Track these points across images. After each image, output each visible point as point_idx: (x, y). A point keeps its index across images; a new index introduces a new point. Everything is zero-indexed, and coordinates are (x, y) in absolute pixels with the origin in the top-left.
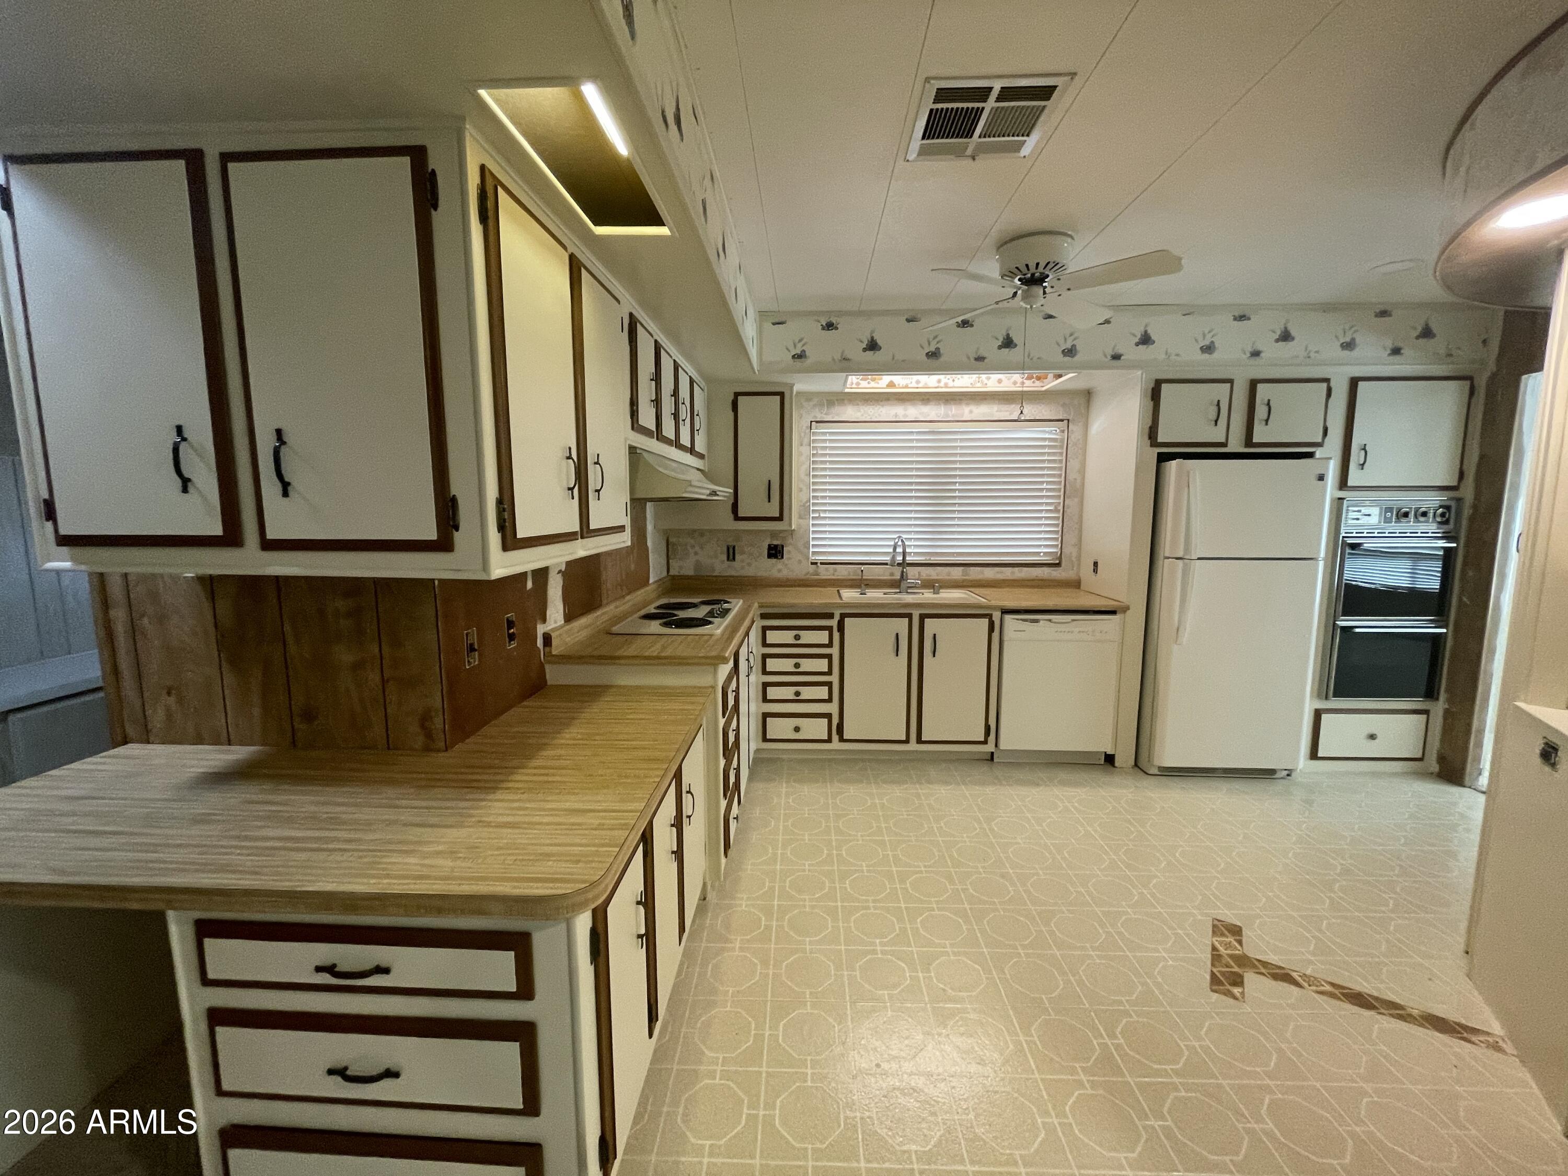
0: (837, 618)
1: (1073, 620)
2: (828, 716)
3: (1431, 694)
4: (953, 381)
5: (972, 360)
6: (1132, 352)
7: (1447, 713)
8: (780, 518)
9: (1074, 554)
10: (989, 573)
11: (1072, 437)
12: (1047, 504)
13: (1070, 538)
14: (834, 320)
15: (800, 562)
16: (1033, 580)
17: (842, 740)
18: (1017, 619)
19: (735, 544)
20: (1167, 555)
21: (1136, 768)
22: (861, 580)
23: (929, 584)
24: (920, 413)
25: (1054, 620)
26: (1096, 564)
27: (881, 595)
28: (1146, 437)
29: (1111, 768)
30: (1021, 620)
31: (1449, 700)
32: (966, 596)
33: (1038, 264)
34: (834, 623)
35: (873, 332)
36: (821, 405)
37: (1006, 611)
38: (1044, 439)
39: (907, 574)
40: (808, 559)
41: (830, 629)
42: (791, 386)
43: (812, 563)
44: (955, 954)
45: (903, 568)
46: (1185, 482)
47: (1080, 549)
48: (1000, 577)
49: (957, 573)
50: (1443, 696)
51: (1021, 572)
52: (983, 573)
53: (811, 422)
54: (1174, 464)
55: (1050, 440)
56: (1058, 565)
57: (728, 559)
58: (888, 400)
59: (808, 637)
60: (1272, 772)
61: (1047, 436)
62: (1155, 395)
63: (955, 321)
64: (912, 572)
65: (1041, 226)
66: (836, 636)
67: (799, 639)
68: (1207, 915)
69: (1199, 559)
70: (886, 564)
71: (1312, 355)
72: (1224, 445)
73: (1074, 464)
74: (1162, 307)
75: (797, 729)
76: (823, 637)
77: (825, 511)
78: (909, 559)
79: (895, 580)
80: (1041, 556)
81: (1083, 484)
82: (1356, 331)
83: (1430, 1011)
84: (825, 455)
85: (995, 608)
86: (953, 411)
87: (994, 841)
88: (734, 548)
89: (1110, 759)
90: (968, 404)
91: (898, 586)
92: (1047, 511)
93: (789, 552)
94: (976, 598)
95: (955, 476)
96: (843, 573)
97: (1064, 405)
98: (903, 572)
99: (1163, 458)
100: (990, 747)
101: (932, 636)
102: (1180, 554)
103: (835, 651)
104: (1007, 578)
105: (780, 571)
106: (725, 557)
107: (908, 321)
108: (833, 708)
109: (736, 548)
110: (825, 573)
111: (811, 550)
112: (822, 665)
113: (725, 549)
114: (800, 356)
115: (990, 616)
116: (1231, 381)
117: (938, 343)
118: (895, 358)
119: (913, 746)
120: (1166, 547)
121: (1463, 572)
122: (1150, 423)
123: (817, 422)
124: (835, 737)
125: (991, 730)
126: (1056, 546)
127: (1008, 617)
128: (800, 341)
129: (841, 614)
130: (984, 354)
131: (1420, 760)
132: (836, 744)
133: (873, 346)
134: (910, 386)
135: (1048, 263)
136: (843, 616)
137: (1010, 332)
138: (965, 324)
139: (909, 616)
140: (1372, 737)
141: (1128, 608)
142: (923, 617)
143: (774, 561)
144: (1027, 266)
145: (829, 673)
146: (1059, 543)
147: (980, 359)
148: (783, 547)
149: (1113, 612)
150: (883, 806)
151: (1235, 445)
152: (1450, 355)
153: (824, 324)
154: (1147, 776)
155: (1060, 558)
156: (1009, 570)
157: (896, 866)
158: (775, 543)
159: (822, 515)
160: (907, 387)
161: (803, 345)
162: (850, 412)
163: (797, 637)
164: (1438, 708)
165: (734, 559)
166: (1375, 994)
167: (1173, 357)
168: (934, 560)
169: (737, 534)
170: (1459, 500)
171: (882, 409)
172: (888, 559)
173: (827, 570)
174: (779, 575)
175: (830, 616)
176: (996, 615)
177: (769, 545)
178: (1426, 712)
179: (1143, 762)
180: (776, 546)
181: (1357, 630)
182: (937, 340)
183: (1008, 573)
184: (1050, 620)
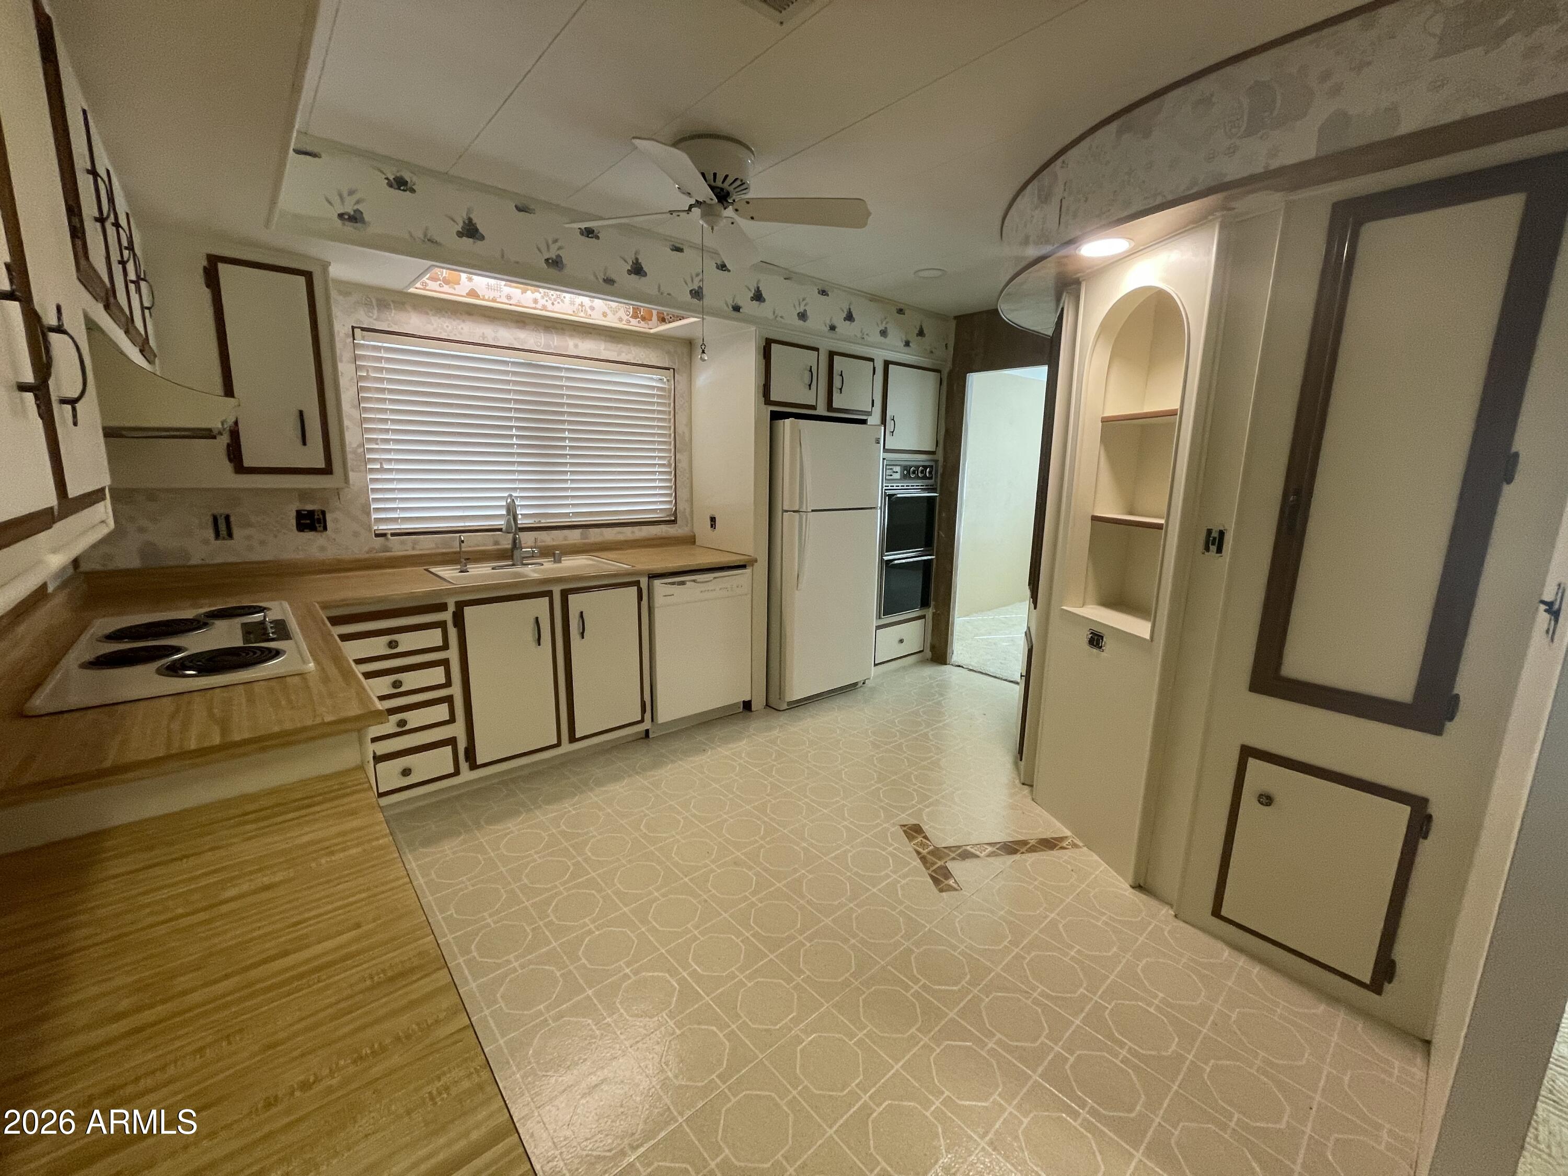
0: (451, 608)
1: (715, 578)
2: (451, 742)
3: (925, 604)
4: (553, 304)
5: (601, 281)
6: (750, 307)
7: (934, 614)
8: (328, 470)
9: (688, 510)
10: (610, 535)
11: (678, 388)
12: (660, 458)
13: (683, 493)
14: (407, 176)
15: (356, 534)
16: (653, 539)
17: (474, 766)
18: (666, 584)
19: (227, 511)
20: (785, 508)
21: (769, 709)
22: (459, 553)
23: (548, 552)
24: (515, 339)
25: (698, 580)
26: (713, 520)
27: (490, 571)
28: (761, 395)
29: (750, 713)
30: (670, 583)
31: (936, 607)
32: (591, 562)
33: (726, 176)
34: (447, 616)
35: (469, 211)
36: (368, 305)
37: (653, 576)
38: (653, 387)
39: (520, 541)
40: (370, 531)
41: (442, 625)
42: (325, 266)
43: (377, 535)
44: (749, 978)
45: (515, 534)
46: (798, 440)
47: (692, 504)
48: (621, 537)
49: (574, 536)
50: (932, 603)
51: (640, 530)
52: (602, 534)
53: (353, 328)
54: (788, 422)
55: (659, 388)
56: (674, 522)
57: (217, 535)
58: (470, 314)
59: (407, 642)
60: (856, 684)
61: (654, 384)
62: (766, 353)
63: (576, 226)
64: (527, 539)
65: (726, 129)
66: (453, 632)
67: (396, 646)
68: (894, 825)
69: (813, 511)
70: (500, 530)
71: (865, 336)
72: (814, 408)
73: (682, 418)
74: (771, 267)
75: (406, 772)
76: (433, 638)
77: (390, 460)
78: (521, 522)
79: (506, 550)
80: (658, 514)
81: (691, 440)
82: (887, 323)
83: (1041, 837)
84: (381, 380)
85: (640, 573)
86: (555, 342)
87: (703, 827)
88: (227, 518)
89: (747, 705)
90: (571, 336)
91: (511, 557)
92: (660, 465)
93: (336, 520)
94: (614, 565)
95: (563, 422)
96: (427, 545)
97: (668, 353)
98: (514, 540)
99: (776, 416)
100: (647, 725)
101: (577, 615)
102: (796, 508)
103: (453, 654)
104: (628, 539)
105: (322, 549)
106: (210, 534)
107: (519, 209)
108: (458, 730)
109: (232, 519)
110: (399, 548)
111: (374, 516)
112: (436, 675)
113: (211, 520)
114: (355, 218)
115: (637, 583)
116: (817, 350)
117: (558, 249)
118: (505, 257)
119: (566, 747)
120: (786, 499)
121: (940, 513)
122: (763, 382)
123: (363, 329)
124: (464, 765)
125: (648, 705)
126: (670, 502)
127: (657, 583)
128: (351, 193)
129: (456, 603)
130: (613, 277)
131: (922, 651)
132: (467, 775)
133: (470, 231)
134: (498, 300)
135: (736, 179)
136: (460, 606)
137: (639, 257)
138: (589, 233)
139: (549, 594)
140: (901, 641)
141: (756, 561)
142: (565, 594)
143: (309, 535)
144: (715, 175)
145: (448, 684)
146: (673, 498)
147: (609, 281)
148: (323, 513)
149: (743, 567)
150: (563, 833)
151: (821, 410)
152: (932, 352)
153: (391, 178)
154: (781, 713)
155: (675, 514)
156: (629, 529)
157: (626, 905)
158: (310, 507)
159: (385, 466)
160: (494, 300)
161: (358, 202)
162: (414, 322)
163: (392, 644)
164: (929, 612)
165: (230, 535)
166: (1011, 840)
167: (779, 319)
168: (545, 522)
169: (233, 496)
170: (936, 461)
171: (463, 325)
172: (503, 523)
173: (403, 543)
174: (321, 556)
175: (443, 607)
176: (644, 582)
177: (299, 513)
178: (923, 617)
179: (773, 703)
180: (311, 513)
181: (896, 562)
182: (559, 244)
183: (628, 533)
184: (694, 581)
